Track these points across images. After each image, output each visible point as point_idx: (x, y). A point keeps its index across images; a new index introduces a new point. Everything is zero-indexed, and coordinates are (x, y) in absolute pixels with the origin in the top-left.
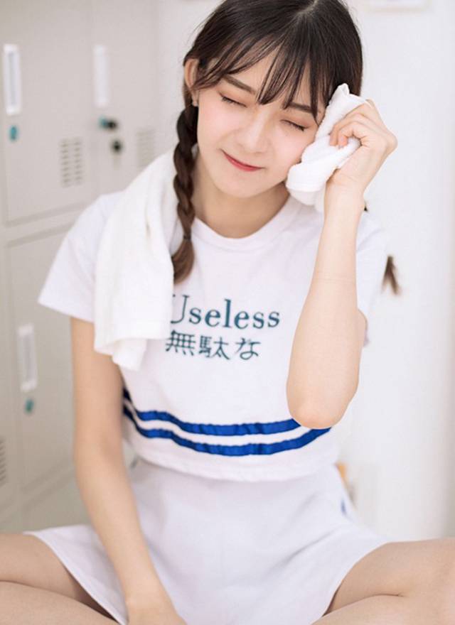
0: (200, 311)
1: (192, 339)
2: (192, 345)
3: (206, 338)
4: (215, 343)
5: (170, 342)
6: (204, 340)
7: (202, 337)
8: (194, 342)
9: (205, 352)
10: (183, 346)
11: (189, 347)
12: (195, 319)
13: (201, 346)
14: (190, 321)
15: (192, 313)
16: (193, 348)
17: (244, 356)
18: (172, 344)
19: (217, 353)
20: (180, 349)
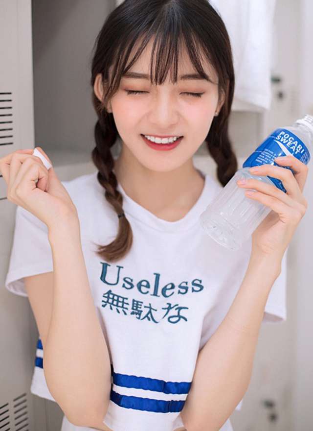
0: (132, 280)
1: (125, 301)
2: (125, 306)
3: (138, 302)
4: (145, 307)
5: (106, 300)
6: (136, 304)
7: (134, 301)
8: (127, 304)
9: (137, 314)
10: (117, 305)
11: (122, 307)
12: (128, 286)
13: (133, 309)
14: (124, 286)
15: (124, 279)
16: (127, 309)
17: (172, 320)
18: (108, 302)
19: (147, 316)
20: (114, 308)
